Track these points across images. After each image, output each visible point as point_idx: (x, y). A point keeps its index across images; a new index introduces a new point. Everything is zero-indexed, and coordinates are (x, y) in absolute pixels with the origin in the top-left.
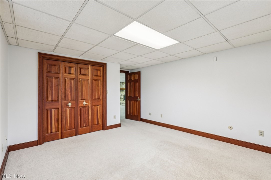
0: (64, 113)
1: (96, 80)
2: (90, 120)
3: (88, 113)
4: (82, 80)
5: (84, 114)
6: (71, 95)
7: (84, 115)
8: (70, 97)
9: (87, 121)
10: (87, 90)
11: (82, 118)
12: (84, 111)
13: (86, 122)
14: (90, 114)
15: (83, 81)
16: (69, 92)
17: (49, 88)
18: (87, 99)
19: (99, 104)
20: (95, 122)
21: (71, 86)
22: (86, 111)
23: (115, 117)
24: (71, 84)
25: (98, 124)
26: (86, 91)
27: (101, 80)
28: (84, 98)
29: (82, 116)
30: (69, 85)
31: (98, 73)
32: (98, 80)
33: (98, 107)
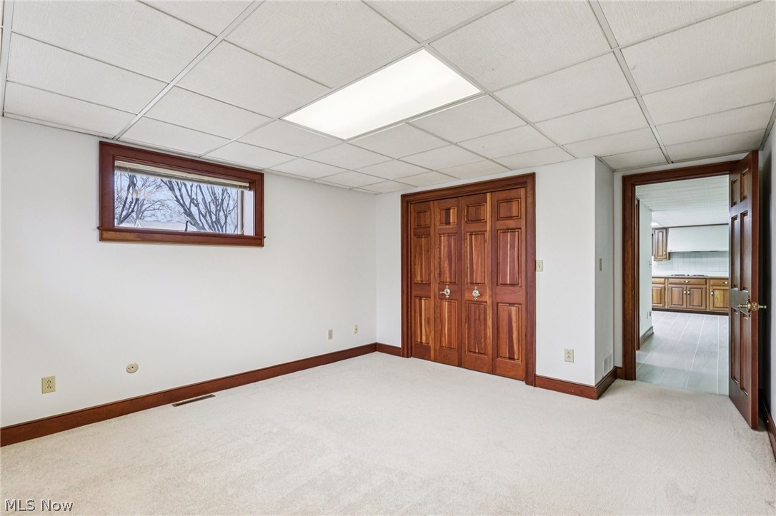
0: (438, 309)
1: (506, 231)
2: (490, 341)
3: (485, 320)
4: (471, 235)
5: (475, 320)
6: (450, 270)
7: (475, 323)
8: (448, 275)
9: (483, 340)
10: (482, 260)
11: (473, 329)
12: (475, 312)
13: (481, 343)
14: (490, 323)
15: (473, 236)
16: (446, 265)
17: (417, 256)
18: (483, 282)
19: (515, 302)
20: (505, 350)
21: (450, 252)
22: (479, 313)
23: (569, 356)
24: (450, 246)
25: (512, 358)
26: (481, 263)
27: (520, 229)
28: (476, 279)
29: (472, 325)
30: (446, 249)
31: (510, 209)
32: (513, 230)
33: (513, 309)
